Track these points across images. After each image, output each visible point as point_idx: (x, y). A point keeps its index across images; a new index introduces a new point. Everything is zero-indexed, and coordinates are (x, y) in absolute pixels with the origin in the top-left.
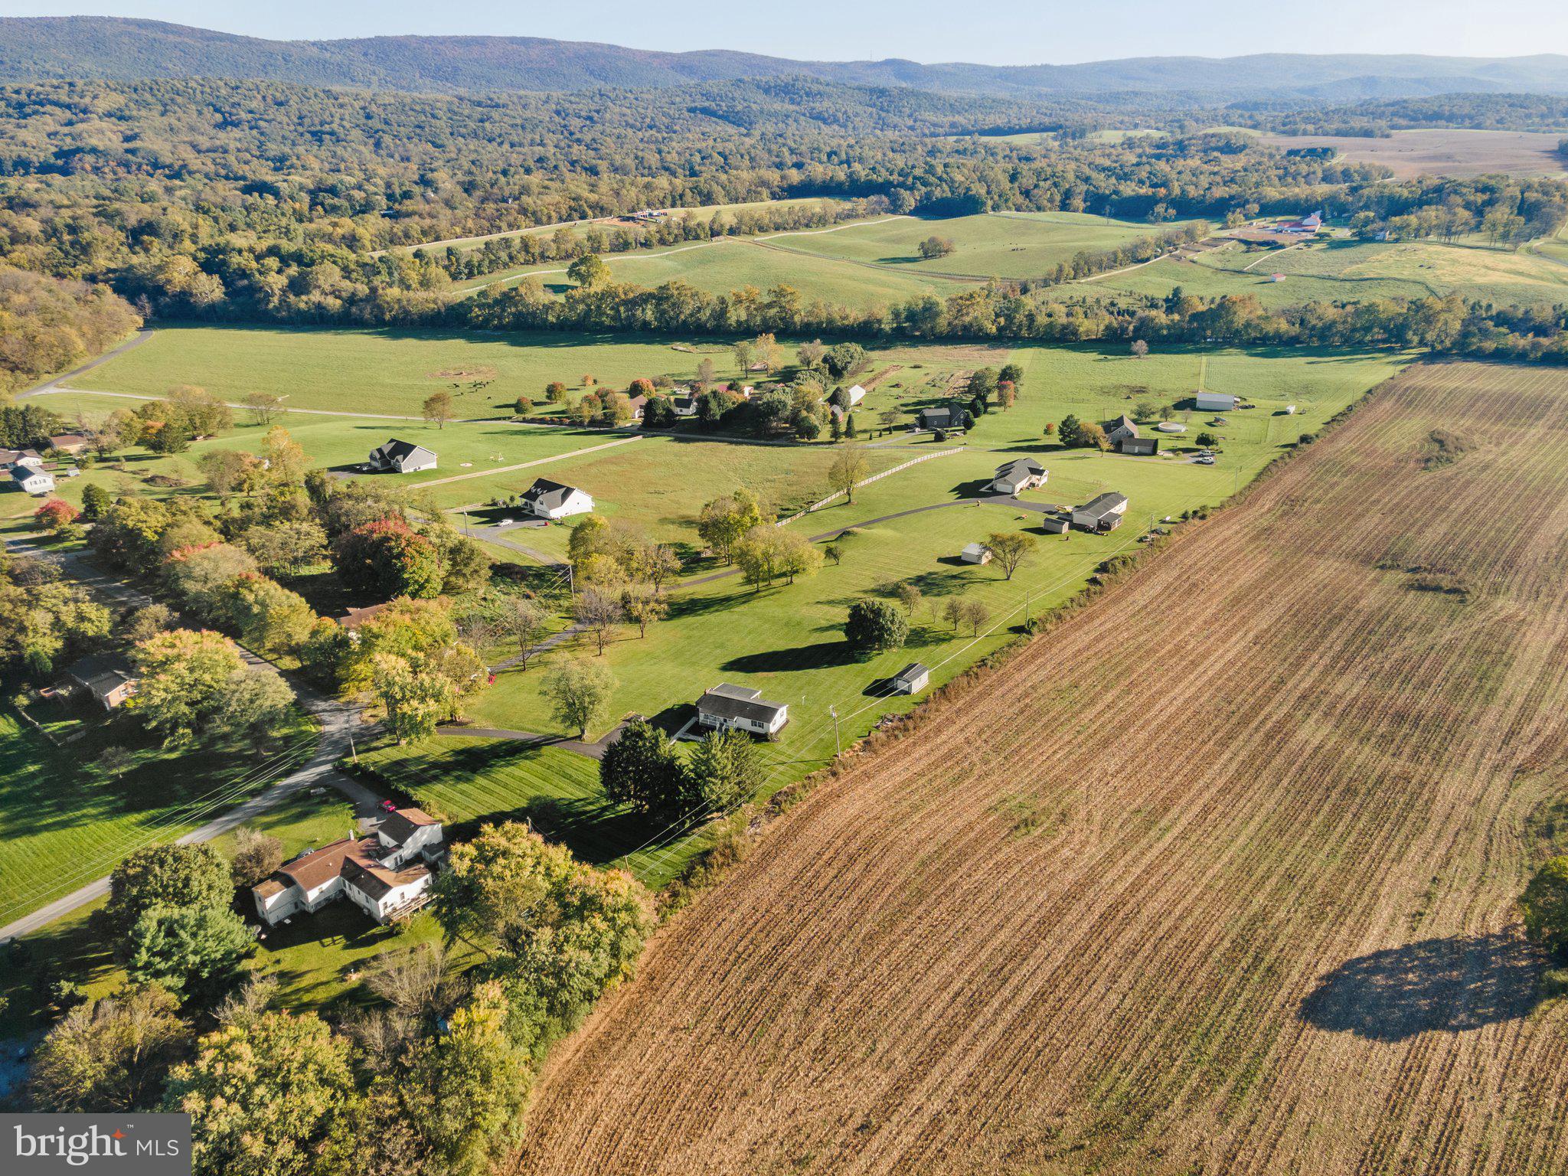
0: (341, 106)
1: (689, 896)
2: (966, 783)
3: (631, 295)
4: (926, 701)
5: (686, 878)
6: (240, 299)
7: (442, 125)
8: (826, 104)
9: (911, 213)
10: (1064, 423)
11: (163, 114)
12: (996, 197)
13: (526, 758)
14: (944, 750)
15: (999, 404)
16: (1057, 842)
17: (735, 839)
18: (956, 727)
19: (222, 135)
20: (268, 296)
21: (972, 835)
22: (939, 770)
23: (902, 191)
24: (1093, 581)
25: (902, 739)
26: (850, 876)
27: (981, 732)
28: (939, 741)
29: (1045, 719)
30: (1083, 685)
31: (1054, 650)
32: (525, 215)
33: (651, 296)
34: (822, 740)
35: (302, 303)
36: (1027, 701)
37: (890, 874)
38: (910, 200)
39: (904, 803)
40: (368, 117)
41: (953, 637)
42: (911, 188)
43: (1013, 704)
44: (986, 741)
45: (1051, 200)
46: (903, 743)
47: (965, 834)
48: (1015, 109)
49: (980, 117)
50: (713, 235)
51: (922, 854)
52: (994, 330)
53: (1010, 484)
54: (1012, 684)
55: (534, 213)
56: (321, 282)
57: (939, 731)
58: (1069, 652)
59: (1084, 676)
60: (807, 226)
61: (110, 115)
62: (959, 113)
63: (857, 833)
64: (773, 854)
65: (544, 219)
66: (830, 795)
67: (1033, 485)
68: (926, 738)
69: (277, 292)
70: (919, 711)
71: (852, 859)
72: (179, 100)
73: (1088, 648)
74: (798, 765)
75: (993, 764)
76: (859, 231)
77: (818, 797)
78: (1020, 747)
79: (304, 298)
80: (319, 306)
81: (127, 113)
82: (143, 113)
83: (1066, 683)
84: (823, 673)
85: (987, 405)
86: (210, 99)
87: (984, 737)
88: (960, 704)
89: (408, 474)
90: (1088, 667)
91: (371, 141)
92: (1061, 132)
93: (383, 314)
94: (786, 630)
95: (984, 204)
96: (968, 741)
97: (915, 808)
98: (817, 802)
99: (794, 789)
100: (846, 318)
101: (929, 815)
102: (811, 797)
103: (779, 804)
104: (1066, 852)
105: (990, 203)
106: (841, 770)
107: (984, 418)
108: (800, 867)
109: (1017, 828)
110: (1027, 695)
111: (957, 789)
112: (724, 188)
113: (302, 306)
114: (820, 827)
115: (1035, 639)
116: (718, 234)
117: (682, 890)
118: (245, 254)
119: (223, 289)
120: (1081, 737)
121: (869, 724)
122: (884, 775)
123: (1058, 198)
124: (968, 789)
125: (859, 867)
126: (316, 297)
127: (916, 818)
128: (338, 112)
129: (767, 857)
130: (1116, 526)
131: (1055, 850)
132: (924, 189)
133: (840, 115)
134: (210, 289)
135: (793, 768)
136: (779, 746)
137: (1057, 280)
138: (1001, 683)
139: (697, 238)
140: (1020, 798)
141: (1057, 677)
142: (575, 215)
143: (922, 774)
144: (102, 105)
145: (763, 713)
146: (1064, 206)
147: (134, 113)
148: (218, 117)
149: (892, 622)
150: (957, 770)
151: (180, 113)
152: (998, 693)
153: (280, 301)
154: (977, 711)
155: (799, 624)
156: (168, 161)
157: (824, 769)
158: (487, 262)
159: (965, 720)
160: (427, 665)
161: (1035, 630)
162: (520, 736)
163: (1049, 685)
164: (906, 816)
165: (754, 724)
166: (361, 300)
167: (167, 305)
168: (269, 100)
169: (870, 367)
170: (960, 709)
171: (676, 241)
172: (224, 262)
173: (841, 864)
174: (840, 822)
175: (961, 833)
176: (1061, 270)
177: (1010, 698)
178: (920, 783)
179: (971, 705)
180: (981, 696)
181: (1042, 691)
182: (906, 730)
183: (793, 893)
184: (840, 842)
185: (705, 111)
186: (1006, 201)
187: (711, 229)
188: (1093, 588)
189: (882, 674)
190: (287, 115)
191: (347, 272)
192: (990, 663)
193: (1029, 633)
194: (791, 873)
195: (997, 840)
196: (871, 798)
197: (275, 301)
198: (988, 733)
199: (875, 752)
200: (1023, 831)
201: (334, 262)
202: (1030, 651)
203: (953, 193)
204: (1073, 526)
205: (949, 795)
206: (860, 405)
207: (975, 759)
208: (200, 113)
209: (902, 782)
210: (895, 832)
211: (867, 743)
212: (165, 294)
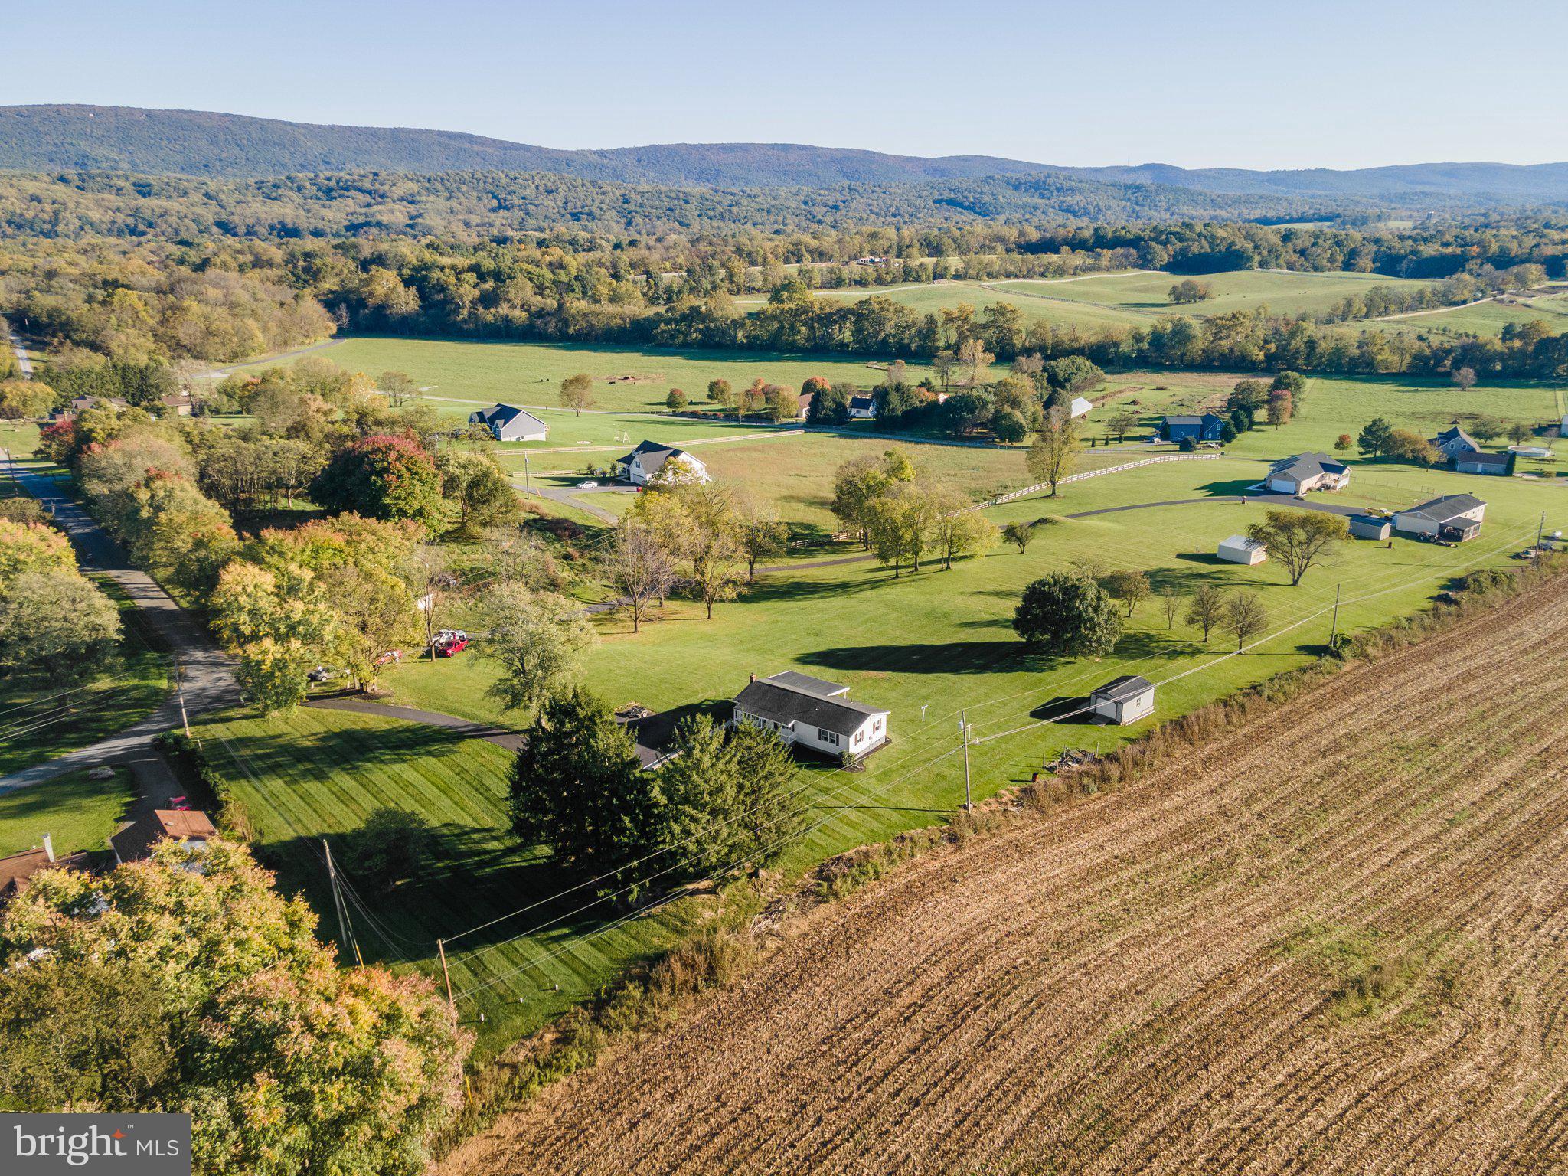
0: (604, 193)
1: (591, 1047)
2: (1221, 887)
3: (827, 310)
4: (1148, 736)
5: (598, 1006)
6: (431, 311)
7: (692, 209)
8: (1077, 197)
9: (1162, 268)
10: (1368, 430)
11: (448, 199)
12: (1265, 253)
13: (429, 754)
14: (1178, 821)
15: (1269, 423)
16: (1440, 1043)
17: (723, 935)
18: (1204, 785)
19: (493, 215)
20: (458, 308)
21: (1233, 997)
22: (1166, 857)
23: (1154, 244)
24: (1444, 599)
25: (1096, 794)
26: (946, 1053)
27: (1250, 800)
28: (1167, 805)
29: (1378, 792)
30: (1448, 745)
31: (1384, 686)
32: (741, 256)
33: (850, 311)
34: (941, 777)
35: (489, 316)
36: (1341, 757)
37: (1039, 1061)
38: (1163, 255)
39: (1087, 911)
40: (626, 201)
41: (1200, 651)
42: (1165, 244)
43: (1313, 760)
44: (1260, 816)
45: (1332, 260)
46: (1097, 801)
47: (1219, 993)
48: (1285, 205)
49: (1246, 211)
50: (935, 278)
51: (1116, 1025)
52: (1261, 356)
53: (1292, 479)
54: (1308, 727)
55: (749, 254)
56: (511, 296)
57: (1168, 788)
58: (1412, 692)
59: (1450, 730)
60: (1042, 275)
61: (402, 199)
62: (1221, 208)
63: (977, 959)
64: (792, 981)
65: (760, 260)
66: (937, 875)
67: (1327, 487)
68: (1144, 798)
69: (468, 304)
70: (1132, 750)
71: (958, 1015)
72: (464, 188)
73: (1449, 688)
74: (888, 813)
75: (1277, 858)
76: (1100, 282)
77: (913, 876)
78: (1332, 835)
79: (493, 310)
80: (507, 320)
81: (418, 198)
82: (432, 198)
83: (1412, 737)
84: (968, 681)
85: (1252, 423)
86: (490, 187)
87: (1257, 808)
88: (1210, 749)
89: (506, 443)
90: (1453, 717)
91: (624, 220)
92: (1339, 220)
93: (568, 327)
94: (924, 621)
95: (1250, 259)
96: (1223, 811)
97: (1110, 924)
98: (908, 887)
99: (866, 855)
100: (1076, 340)
101: (1139, 942)
102: (900, 874)
103: (830, 880)
104: (1465, 1072)
105: (1257, 258)
106: (970, 834)
107: (1247, 434)
108: (843, 1016)
109: (1339, 995)
110: (1339, 749)
111: (1201, 896)
112: (955, 241)
113: (490, 318)
114: (902, 937)
115: (1348, 667)
116: (942, 277)
117: (583, 1031)
118: (447, 270)
119: (419, 302)
120: (1456, 834)
121: (1036, 763)
122: (1053, 852)
123: (1340, 258)
124: (1225, 900)
125: (970, 1034)
126: (504, 309)
127: (1110, 944)
128: (599, 198)
129: (780, 983)
130: (1469, 536)
131: (1437, 1064)
132: (1179, 245)
133: (1091, 208)
134: (407, 301)
135: (877, 818)
136: (859, 779)
137: (1344, 318)
138: (1287, 723)
139: (918, 279)
140: (1341, 933)
141: (1394, 726)
142: (793, 258)
143: (1128, 860)
144: (398, 192)
145: (844, 719)
146: (1347, 266)
147: (424, 198)
148: (495, 203)
149: (1096, 610)
150: (1201, 860)
151: (462, 199)
152: (1284, 738)
153: (470, 313)
154: (1243, 764)
155: (946, 615)
156: (439, 233)
157: (934, 829)
158: (687, 288)
159: (1218, 776)
160: (311, 588)
161: (1346, 652)
162: (441, 720)
163: (1381, 738)
164: (1088, 936)
165: (823, 736)
166: (548, 314)
167: (365, 317)
168: (541, 188)
169: (1100, 387)
170: (1210, 757)
171: (894, 281)
172: (425, 278)
173: (931, 1021)
174: (946, 932)
175: (1208, 989)
176: (1349, 303)
177: (1305, 750)
178: (1124, 875)
179: (1231, 753)
180: (1250, 741)
181: (1366, 745)
182: (1105, 778)
183: (812, 1074)
184: (938, 973)
185: (951, 202)
186: (1277, 257)
187: (935, 273)
188: (1443, 608)
189: (1069, 692)
190: (554, 200)
191: (540, 289)
192: (1267, 692)
193: (1337, 655)
194: (819, 1027)
195: (1293, 1018)
196: (1020, 892)
197: (464, 313)
198: (1266, 802)
199: (1042, 811)
200: (1356, 1005)
201: (530, 279)
202: (1341, 682)
203: (1213, 249)
204: (1395, 532)
205: (1186, 905)
206: (1084, 417)
207: (1239, 843)
208: (479, 199)
209: (1089, 871)
210: (1061, 968)
211: (1028, 792)
212: (366, 307)
